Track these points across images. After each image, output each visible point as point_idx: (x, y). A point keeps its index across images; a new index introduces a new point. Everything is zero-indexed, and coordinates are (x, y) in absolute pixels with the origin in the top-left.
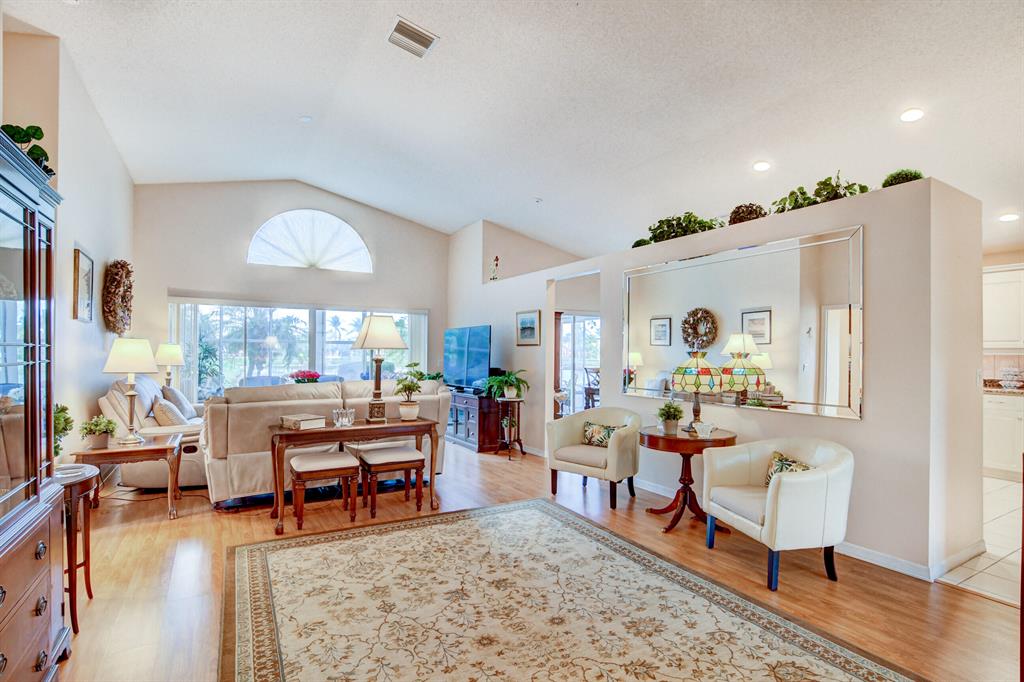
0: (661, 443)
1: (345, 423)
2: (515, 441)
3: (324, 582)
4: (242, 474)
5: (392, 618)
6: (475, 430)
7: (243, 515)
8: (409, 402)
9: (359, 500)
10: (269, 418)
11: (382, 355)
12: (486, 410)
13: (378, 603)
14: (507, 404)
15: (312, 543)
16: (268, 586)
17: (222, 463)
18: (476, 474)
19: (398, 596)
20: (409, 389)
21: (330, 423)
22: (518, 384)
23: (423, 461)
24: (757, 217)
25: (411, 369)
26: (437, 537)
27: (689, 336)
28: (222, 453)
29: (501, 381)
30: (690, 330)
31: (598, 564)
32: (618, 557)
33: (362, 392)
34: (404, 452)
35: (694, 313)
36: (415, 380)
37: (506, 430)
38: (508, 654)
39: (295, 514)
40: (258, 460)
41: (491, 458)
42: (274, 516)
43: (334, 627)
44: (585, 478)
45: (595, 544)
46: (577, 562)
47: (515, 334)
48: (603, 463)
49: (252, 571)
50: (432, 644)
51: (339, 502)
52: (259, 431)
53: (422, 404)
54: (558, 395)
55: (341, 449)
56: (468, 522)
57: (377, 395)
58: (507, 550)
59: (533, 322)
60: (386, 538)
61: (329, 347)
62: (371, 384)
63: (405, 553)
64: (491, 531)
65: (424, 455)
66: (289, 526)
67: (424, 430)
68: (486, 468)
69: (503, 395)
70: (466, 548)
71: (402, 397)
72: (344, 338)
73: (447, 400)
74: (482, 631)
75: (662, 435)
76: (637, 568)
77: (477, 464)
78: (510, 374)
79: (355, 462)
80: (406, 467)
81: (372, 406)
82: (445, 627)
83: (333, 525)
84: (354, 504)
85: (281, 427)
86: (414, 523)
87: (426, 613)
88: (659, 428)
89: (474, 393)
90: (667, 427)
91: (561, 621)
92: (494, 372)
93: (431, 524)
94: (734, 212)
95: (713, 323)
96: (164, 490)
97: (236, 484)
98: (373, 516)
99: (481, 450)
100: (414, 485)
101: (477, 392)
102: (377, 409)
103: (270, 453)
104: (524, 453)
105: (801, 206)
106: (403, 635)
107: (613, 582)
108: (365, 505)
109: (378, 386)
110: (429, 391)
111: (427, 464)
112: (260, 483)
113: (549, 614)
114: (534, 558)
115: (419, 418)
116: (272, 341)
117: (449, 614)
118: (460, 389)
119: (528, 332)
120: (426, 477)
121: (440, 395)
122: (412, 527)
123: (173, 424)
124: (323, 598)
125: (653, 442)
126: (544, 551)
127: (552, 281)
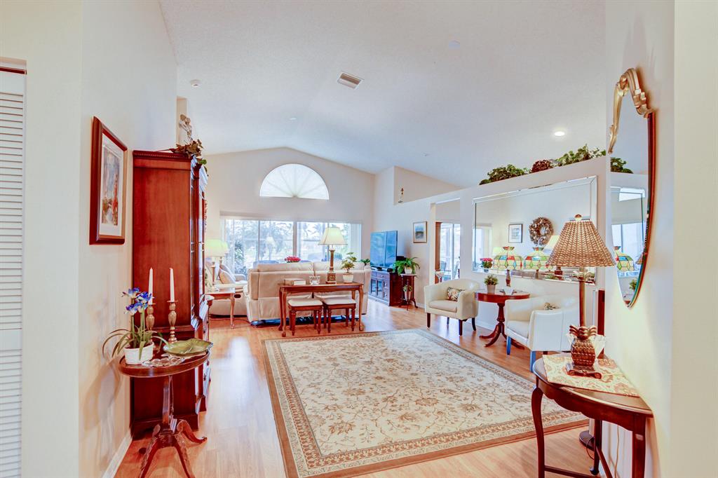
0: (485, 298)
1: (315, 283)
2: (411, 299)
3: (307, 355)
4: (265, 308)
5: (337, 368)
6: (388, 293)
7: (265, 328)
8: (348, 273)
9: (322, 325)
10: (277, 280)
11: (334, 248)
12: (394, 281)
13: (332, 363)
14: (405, 277)
15: (300, 341)
16: (282, 355)
17: (255, 301)
18: (388, 316)
19: (340, 361)
20: (348, 266)
21: (308, 283)
22: (412, 266)
23: (355, 304)
24: (547, 169)
25: (349, 256)
26: (361, 342)
27: (534, 235)
28: (255, 298)
29: (402, 264)
30: (534, 232)
31: (442, 357)
32: (454, 355)
33: (324, 268)
34: (346, 299)
35: (537, 221)
36: (352, 262)
37: (406, 293)
38: (388, 382)
39: (291, 329)
40: (272, 301)
41: (396, 309)
42: (280, 329)
43: (312, 369)
44: (448, 318)
45: (443, 349)
46: (431, 355)
47: (412, 235)
48: (454, 309)
49: (274, 349)
50: (355, 377)
51: (312, 326)
52: (273, 286)
53: (355, 275)
54: (438, 273)
55: (313, 297)
56: (378, 337)
57: (332, 269)
58: (396, 348)
59: (422, 229)
60: (335, 341)
61: (302, 243)
62: (328, 263)
63: (345, 347)
64: (390, 341)
65: (356, 302)
66: (289, 334)
67: (356, 288)
68: (393, 314)
69: (403, 272)
70: (375, 346)
71: (345, 271)
72: (310, 237)
73: (369, 273)
74: (377, 375)
75: (486, 293)
76: (462, 359)
77: (389, 312)
78: (408, 260)
79: (320, 303)
80: (346, 307)
81: (329, 275)
82: (361, 372)
83: (309, 334)
84: (319, 327)
85: (284, 284)
86: (350, 336)
87: (353, 368)
88: (484, 290)
89: (388, 271)
90: (488, 289)
91: (416, 374)
92: (399, 258)
93: (358, 336)
94: (534, 165)
95: (550, 227)
96: (229, 316)
97: (262, 312)
98: (329, 332)
99: (391, 304)
100: (351, 320)
101: (390, 270)
102: (331, 276)
103: (278, 298)
104: (417, 307)
105: (570, 163)
106: (343, 374)
107: (447, 364)
108: (325, 327)
109: (332, 265)
110: (358, 268)
111: (357, 306)
112: (273, 314)
113: (411, 372)
114: (410, 352)
115: (353, 282)
116: (270, 239)
117: (363, 368)
118: (380, 269)
119: (420, 235)
120: (357, 316)
121: (365, 270)
122: (349, 337)
123: (229, 283)
124: (307, 360)
125: (481, 297)
126: (416, 350)
127: (434, 204)
